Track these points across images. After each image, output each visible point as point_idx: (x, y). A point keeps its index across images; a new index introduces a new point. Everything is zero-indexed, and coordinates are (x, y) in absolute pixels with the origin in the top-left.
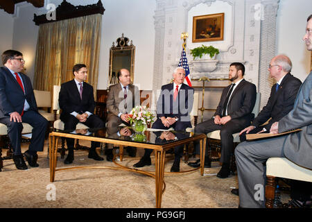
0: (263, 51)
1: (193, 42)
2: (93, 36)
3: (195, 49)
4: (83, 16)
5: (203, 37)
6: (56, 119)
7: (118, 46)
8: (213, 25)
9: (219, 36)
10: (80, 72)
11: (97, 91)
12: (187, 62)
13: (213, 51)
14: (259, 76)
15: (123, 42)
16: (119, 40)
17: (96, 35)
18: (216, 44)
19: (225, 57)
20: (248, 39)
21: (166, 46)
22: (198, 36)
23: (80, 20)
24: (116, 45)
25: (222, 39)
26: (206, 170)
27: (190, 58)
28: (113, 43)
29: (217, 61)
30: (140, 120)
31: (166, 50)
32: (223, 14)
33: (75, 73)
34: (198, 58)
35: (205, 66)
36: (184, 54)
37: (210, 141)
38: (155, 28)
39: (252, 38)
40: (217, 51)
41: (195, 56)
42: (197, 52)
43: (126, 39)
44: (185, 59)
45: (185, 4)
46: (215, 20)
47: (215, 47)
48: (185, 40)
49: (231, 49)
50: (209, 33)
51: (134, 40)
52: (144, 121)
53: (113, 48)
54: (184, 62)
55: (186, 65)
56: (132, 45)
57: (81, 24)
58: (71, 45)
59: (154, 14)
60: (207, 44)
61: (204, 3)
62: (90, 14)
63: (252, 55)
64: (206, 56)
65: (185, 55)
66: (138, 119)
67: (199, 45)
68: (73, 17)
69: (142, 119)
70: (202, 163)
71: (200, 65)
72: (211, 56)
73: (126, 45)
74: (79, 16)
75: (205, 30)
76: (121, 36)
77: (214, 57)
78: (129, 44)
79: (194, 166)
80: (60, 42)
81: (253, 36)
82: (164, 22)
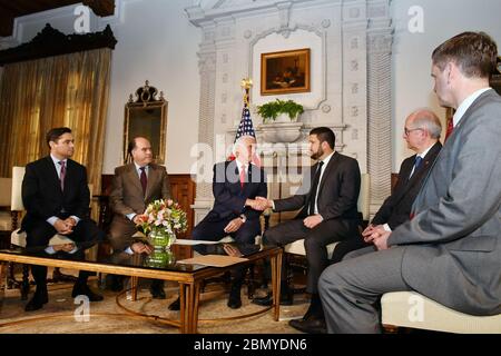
0: (372, 109)
1: (262, 94)
2: (96, 84)
3: (264, 106)
4: (80, 51)
5: (278, 87)
6: (15, 228)
7: (139, 101)
8: (293, 67)
9: (303, 85)
10: (60, 141)
11: (103, 176)
12: (251, 126)
13: (293, 109)
14: (368, 149)
15: (147, 93)
16: (140, 91)
17: (101, 82)
18: (299, 98)
19: (313, 119)
20: (347, 89)
21: (218, 100)
22: (270, 84)
23: (74, 57)
24: (135, 99)
25: (309, 90)
26: (285, 309)
27: (257, 120)
28: (131, 96)
29: (301, 124)
30: (161, 226)
31: (219, 107)
32: (309, 50)
33: (51, 143)
34: (270, 121)
35: (282, 133)
36: (246, 113)
37: (290, 259)
38: (201, 73)
39: (355, 88)
40: (300, 109)
41: (265, 117)
42: (269, 111)
43: (153, 90)
44: (248, 121)
45: (247, 35)
46: (296, 59)
47: (298, 103)
48: (247, 91)
49: (323, 105)
50: (287, 80)
51: (165, 91)
52: (169, 226)
53: (130, 104)
54: (247, 126)
55: (251, 131)
56: (162, 100)
57: (75, 64)
58: (58, 99)
59: (198, 49)
60: (285, 98)
61: (278, 32)
62: (92, 48)
63: (355, 114)
64: (283, 117)
65: (248, 115)
66: (157, 223)
67: (271, 99)
68: (63, 53)
69: (165, 223)
70: (276, 297)
71: (273, 132)
72: (292, 116)
73: (152, 99)
74: (73, 51)
75: (280, 76)
76: (143, 85)
77: (296, 119)
78: (157, 98)
79: (264, 304)
80: (40, 94)
81: (356, 84)
82: (215, 62)
